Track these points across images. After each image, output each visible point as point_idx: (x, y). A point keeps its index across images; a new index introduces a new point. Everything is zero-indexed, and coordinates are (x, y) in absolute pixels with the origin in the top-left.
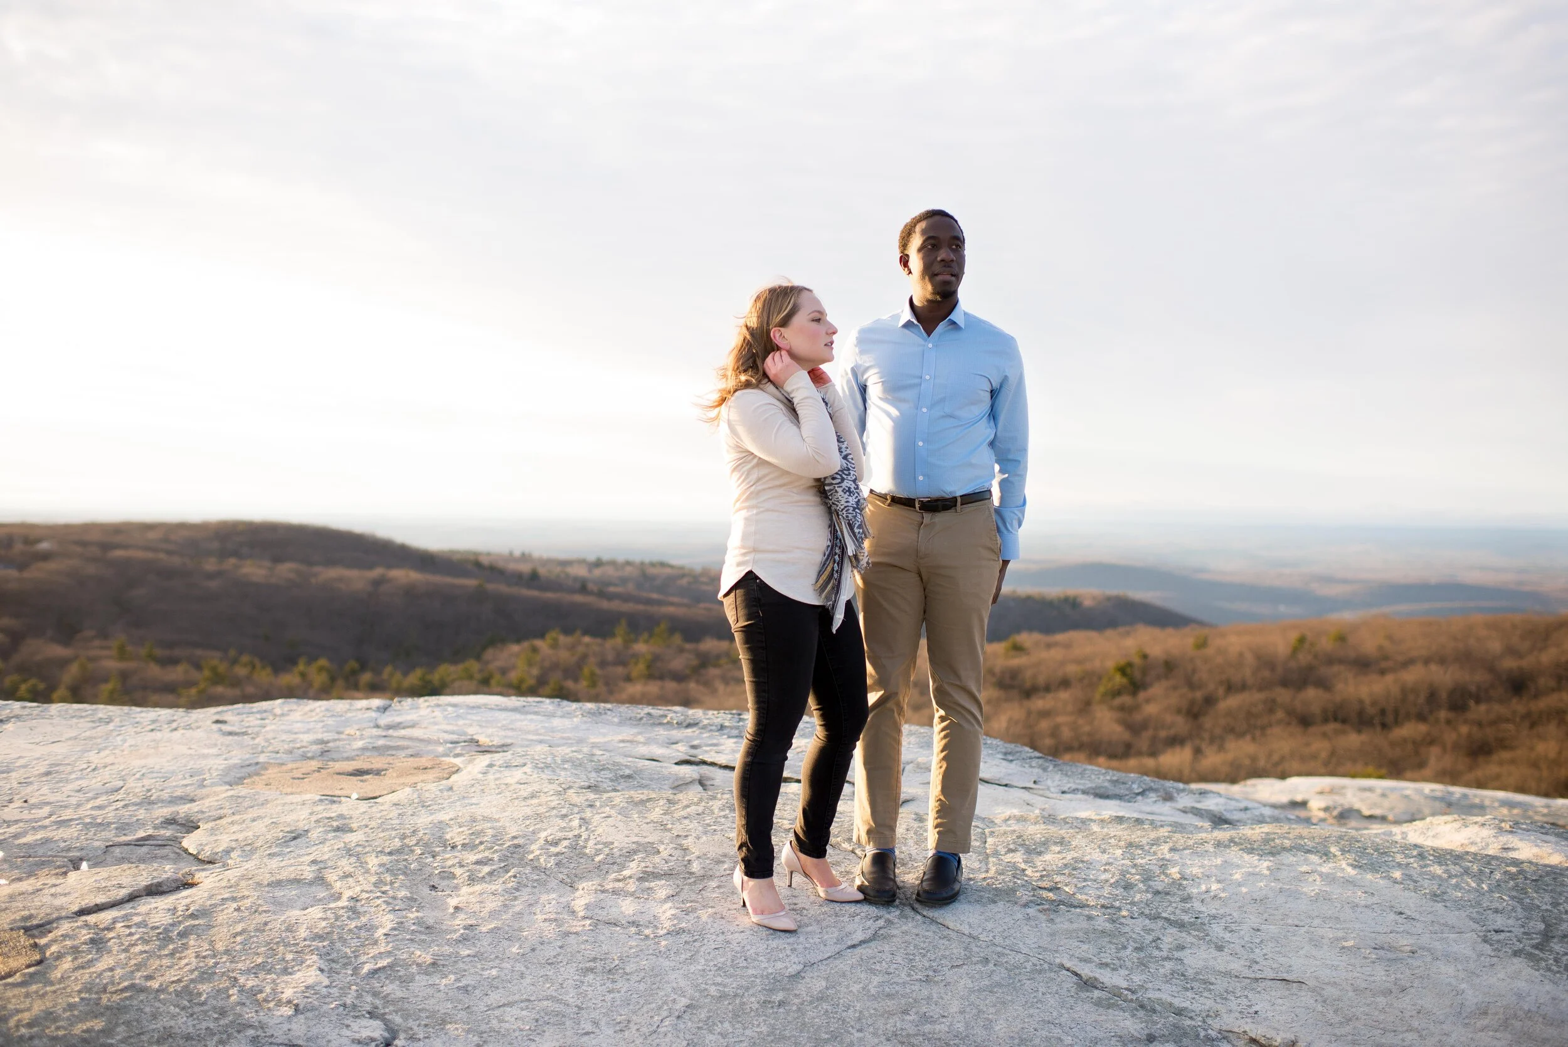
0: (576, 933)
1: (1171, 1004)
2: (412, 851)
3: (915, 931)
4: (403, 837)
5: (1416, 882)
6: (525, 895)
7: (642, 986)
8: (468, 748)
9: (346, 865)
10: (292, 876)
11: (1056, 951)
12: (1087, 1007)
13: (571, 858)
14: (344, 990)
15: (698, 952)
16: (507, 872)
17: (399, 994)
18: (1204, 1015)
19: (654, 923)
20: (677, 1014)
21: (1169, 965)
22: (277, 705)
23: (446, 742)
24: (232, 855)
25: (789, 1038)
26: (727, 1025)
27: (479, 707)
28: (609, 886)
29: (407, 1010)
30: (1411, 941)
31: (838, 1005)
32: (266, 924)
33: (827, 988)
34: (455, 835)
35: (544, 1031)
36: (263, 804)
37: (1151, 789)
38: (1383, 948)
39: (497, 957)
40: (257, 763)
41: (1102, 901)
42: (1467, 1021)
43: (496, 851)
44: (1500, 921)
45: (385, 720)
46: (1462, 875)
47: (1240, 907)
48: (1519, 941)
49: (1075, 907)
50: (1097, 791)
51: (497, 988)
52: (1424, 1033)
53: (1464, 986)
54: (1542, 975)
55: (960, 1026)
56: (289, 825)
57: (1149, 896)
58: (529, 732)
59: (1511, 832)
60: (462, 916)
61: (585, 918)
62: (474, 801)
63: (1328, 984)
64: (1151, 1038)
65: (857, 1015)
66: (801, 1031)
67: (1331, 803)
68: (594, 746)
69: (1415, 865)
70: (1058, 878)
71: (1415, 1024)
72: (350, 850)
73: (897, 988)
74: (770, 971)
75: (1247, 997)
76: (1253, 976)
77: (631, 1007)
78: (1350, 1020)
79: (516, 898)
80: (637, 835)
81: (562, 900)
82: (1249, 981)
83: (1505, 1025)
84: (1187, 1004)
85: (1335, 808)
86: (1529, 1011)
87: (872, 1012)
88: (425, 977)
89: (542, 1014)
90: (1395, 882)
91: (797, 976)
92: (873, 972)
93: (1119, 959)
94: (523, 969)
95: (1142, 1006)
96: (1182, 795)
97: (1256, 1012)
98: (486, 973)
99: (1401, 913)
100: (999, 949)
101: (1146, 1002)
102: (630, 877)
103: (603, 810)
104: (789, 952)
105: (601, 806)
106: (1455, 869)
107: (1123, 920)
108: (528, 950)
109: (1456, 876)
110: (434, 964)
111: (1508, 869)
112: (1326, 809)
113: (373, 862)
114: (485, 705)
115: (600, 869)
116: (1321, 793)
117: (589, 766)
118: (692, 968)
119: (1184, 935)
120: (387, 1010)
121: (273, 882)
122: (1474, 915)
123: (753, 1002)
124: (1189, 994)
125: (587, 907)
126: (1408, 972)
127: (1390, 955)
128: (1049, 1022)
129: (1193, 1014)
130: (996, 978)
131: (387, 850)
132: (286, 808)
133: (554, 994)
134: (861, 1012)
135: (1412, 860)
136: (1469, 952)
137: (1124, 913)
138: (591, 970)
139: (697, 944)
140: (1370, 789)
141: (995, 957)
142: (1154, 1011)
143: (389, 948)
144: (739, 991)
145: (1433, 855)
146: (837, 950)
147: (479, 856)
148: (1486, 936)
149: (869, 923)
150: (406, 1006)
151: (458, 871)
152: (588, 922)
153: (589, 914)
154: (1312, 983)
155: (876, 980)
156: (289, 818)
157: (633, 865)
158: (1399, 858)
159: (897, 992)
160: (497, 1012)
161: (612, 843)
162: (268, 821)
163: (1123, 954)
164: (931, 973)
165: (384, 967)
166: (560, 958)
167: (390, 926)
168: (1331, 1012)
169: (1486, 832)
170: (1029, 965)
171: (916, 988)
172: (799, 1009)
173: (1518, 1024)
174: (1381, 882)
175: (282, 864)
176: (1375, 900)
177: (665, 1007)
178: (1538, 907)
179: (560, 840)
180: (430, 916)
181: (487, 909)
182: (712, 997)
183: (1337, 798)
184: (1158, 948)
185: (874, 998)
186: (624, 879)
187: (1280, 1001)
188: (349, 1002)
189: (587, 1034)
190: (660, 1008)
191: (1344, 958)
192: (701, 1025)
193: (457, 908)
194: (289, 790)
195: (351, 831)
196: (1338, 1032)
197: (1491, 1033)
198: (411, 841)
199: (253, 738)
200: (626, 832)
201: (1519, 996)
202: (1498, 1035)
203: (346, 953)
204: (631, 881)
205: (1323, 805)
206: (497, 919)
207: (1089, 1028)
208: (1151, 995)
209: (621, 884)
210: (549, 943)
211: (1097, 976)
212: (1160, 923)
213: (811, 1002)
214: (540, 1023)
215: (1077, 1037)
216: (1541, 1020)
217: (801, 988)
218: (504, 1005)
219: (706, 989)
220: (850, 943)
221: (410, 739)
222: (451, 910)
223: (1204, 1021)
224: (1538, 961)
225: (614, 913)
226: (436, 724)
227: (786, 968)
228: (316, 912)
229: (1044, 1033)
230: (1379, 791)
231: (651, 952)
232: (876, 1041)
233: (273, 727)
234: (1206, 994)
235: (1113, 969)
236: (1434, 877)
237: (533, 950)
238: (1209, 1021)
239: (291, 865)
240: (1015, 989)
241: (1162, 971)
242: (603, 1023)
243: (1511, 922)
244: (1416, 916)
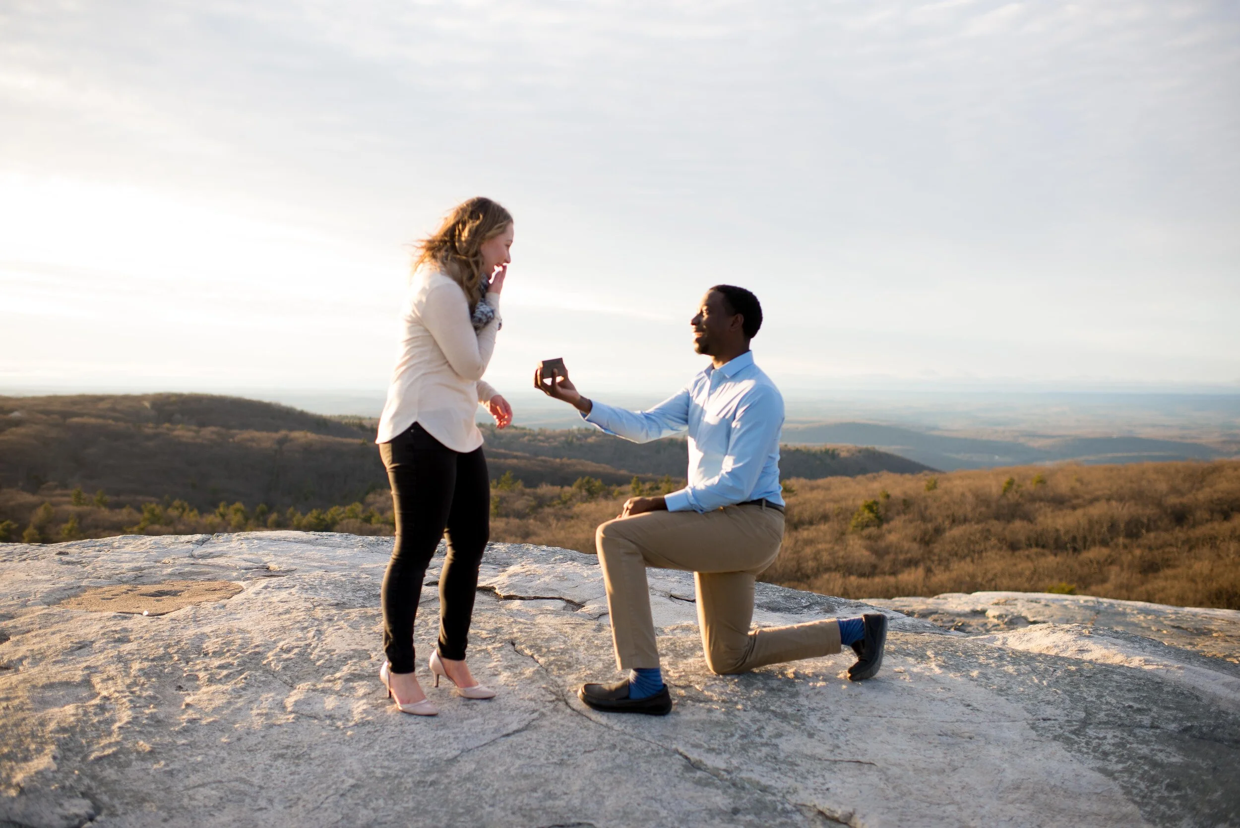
0: (280, 725)
1: (758, 783)
2: (172, 658)
3: (561, 722)
4: (169, 646)
5: (988, 679)
6: (249, 694)
7: (320, 770)
8: (257, 574)
9: (112, 670)
10: (64, 680)
11: (675, 739)
12: (688, 785)
13: (297, 663)
14: (67, 775)
15: (375, 740)
16: (241, 674)
17: (114, 777)
18: (785, 791)
19: (346, 717)
20: (341, 792)
21: (765, 750)
22: (117, 540)
23: (241, 568)
24: (25, 663)
25: (430, 812)
26: (381, 802)
27: (279, 540)
28: (320, 686)
29: (116, 790)
30: (971, 729)
31: (479, 785)
32: (24, 719)
33: (475, 770)
34: (210, 645)
35: (224, 808)
36: (68, 620)
37: (817, 603)
38: (946, 735)
39: (207, 746)
40: (79, 587)
41: (724, 697)
42: (1001, 795)
43: (238, 658)
44: (1049, 711)
45: (199, 550)
46: (1029, 672)
47: (837, 701)
48: (1061, 728)
49: (701, 702)
50: (771, 605)
51: (198, 771)
52: (963, 805)
53: (1006, 765)
54: (1073, 756)
55: (576, 802)
56: (79, 637)
57: (764, 692)
58: (314, 560)
59: (1089, 637)
60: (190, 711)
61: (291, 712)
62: (238, 616)
63: (894, 765)
64: (736, 811)
65: (493, 793)
66: (442, 806)
67: (1004, 612)
68: (364, 571)
69: (993, 665)
70: (692, 678)
71: (958, 798)
72: (121, 657)
73: (534, 770)
74: (432, 756)
75: (823, 776)
76: (832, 758)
77: (305, 787)
78: (904, 795)
79: (240, 696)
80: (357, 644)
81: (279, 697)
82: (828, 763)
83: (1032, 798)
84: (772, 783)
85: (1006, 616)
86: (1055, 786)
87: (507, 790)
88: (139, 763)
89: (228, 793)
90: (972, 679)
91: (454, 759)
92: (518, 756)
93: (725, 745)
94: (226, 755)
95: (734, 785)
96: (842, 607)
97: (828, 789)
98: (192, 760)
99: (969, 705)
100: (627, 737)
101: (738, 781)
102: (339, 678)
103: (338, 623)
104: (451, 740)
105: (338, 620)
106: (1024, 668)
107: (737, 713)
108: (235, 739)
109: (1024, 674)
110: (151, 752)
111: (1069, 667)
112: (1000, 617)
113: (136, 666)
114: (285, 539)
115: (318, 672)
116: (997, 604)
117: (349, 587)
118: (367, 754)
119: (784, 724)
120: (99, 791)
121: (46, 685)
122: (1030, 707)
123: (409, 782)
124: (776, 774)
125: (296, 703)
126: (962, 755)
127: (950, 740)
128: (652, 798)
129: (775, 791)
130: (618, 761)
131: (151, 657)
132: (85, 623)
133: (244, 776)
134: (497, 790)
135: (991, 661)
136: (1017, 737)
137: (740, 707)
138: (282, 756)
139: (377, 734)
140: (1036, 601)
141: (622, 743)
142: (743, 788)
143: (119, 739)
144: (400, 773)
145: (1011, 657)
146: (493, 738)
147: (223, 662)
148: (1034, 724)
149: (526, 715)
150: (117, 787)
151: (201, 675)
152: (293, 716)
153: (296, 709)
154: (880, 764)
155: (518, 763)
156: (82, 632)
157: (345, 668)
158: (982, 659)
159: (533, 773)
160: (191, 792)
161: (334, 650)
162: (64, 634)
163: (730, 741)
164: (565, 757)
165: (108, 756)
166: (259, 746)
167: (126, 719)
168: (890, 788)
169: (1068, 637)
170: (648, 751)
171: (550, 769)
172: (446, 788)
173: (1042, 797)
174: (960, 679)
175: (61, 670)
176: (950, 694)
177: (334, 787)
178: (1085, 698)
179: (293, 648)
180: (161, 712)
181: (213, 706)
182: (377, 778)
183: (1008, 607)
184: (761, 736)
185: (513, 778)
186: (335, 680)
187: (851, 780)
188: (67, 783)
189: (261, 809)
190: (329, 787)
191: (913, 743)
192: (359, 801)
193: (188, 705)
194: (94, 608)
195: (129, 641)
196: (891, 805)
197: (1018, 805)
198: (171, 650)
199: (84, 567)
200: (349, 641)
201: (1050, 774)
202: (1024, 806)
203: (82, 743)
204: (339, 681)
205: (997, 613)
206: (218, 714)
207: (685, 803)
208: (744, 775)
209: (330, 684)
210: (254, 734)
211: (703, 759)
212: (767, 715)
213: (458, 782)
214: (224, 800)
215: (673, 811)
216: (1062, 793)
217: (453, 772)
218: (199, 786)
219: (373, 772)
220: (505, 732)
221: (213, 566)
222: (183, 707)
223: (784, 797)
224: (1072, 744)
225: (317, 708)
226: (239, 553)
227: (446, 753)
228: (70, 709)
229: (645, 807)
230: (1043, 602)
231: (337, 740)
232: (503, 814)
233: (105, 557)
234: (790, 774)
235: (718, 754)
236: (1005, 674)
237: (239, 739)
238: (788, 797)
239: (67, 671)
240: (631, 770)
241: (758, 754)
242: (276, 800)
243: (1058, 712)
244: (982, 708)
